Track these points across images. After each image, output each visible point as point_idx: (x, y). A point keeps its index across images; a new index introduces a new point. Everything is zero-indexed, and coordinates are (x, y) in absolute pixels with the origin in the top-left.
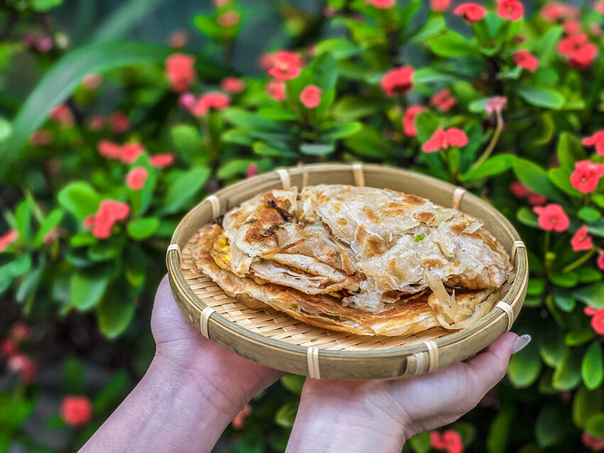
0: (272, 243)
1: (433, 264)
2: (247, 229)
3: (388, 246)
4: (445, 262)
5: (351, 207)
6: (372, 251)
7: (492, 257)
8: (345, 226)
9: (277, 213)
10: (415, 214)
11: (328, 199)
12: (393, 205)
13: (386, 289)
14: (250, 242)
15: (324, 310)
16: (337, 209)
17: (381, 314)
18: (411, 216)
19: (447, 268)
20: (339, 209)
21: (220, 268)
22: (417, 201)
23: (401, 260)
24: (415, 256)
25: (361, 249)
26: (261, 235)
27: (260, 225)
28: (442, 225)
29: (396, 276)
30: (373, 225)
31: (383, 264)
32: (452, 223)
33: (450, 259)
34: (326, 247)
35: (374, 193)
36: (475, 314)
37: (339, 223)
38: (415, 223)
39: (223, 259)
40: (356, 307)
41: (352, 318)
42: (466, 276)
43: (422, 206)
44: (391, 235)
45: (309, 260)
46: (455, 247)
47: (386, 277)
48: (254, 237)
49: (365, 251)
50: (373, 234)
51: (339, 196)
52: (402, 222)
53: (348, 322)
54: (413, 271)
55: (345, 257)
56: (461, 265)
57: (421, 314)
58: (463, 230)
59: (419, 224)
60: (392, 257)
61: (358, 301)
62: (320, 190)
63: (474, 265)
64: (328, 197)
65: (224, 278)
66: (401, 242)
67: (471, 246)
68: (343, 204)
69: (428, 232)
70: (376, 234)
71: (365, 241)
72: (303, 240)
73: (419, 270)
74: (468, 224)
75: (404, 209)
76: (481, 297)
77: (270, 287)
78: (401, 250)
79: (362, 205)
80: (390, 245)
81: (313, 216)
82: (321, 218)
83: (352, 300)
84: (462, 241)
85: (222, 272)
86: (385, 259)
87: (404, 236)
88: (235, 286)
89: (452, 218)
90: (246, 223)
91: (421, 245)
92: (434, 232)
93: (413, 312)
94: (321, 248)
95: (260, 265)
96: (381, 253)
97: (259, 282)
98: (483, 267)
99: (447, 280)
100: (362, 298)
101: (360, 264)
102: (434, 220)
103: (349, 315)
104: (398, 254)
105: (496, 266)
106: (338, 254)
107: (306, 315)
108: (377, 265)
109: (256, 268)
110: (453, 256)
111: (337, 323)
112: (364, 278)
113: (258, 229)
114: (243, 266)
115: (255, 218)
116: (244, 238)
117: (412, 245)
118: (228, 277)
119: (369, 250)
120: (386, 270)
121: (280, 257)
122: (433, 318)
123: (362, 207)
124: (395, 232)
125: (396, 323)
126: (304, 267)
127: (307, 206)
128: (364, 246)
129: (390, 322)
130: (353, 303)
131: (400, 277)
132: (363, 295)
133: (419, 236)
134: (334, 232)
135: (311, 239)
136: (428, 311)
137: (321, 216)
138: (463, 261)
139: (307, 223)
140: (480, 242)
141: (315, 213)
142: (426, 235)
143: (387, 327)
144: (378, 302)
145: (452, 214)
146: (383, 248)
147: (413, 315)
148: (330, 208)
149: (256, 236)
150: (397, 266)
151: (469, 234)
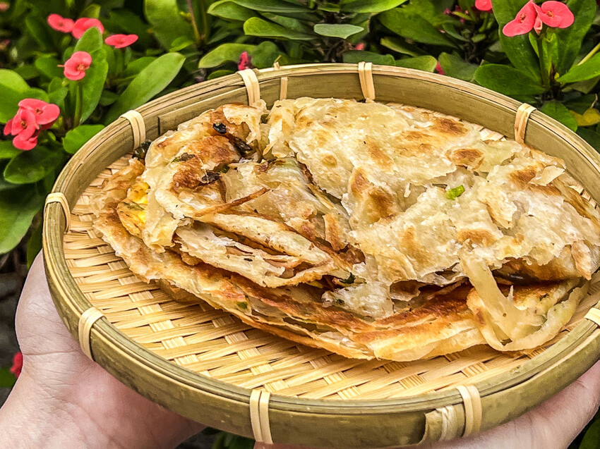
0: (214, 195)
1: (475, 239)
2: (176, 171)
3: (403, 204)
4: (498, 235)
5: (346, 137)
6: (375, 213)
7: (577, 227)
8: (334, 169)
9: (229, 144)
10: (449, 152)
11: (309, 124)
12: (414, 135)
13: (396, 279)
14: (177, 193)
15: (291, 312)
16: (322, 140)
17: (386, 321)
18: (442, 155)
19: (501, 246)
20: (325, 140)
21: (129, 235)
22: (453, 128)
23: (422, 230)
24: (447, 224)
25: (358, 208)
26: (197, 181)
27: (197, 163)
28: (495, 171)
29: (413, 256)
30: (378, 169)
31: (392, 237)
32: (511, 168)
33: (506, 232)
34: (300, 204)
35: (384, 114)
36: (547, 324)
37: (324, 163)
38: (449, 167)
39: (135, 218)
40: (345, 308)
41: (337, 328)
42: (534, 260)
43: (462, 138)
44: (408, 186)
45: (271, 226)
46: (516, 209)
47: (397, 258)
48: (187, 184)
49: (364, 212)
50: (378, 184)
51: (327, 118)
52: (426, 166)
53: (330, 334)
54: (442, 248)
55: (331, 220)
56: (525, 242)
57: (454, 324)
58: (530, 179)
59: (455, 169)
60: (409, 224)
61: (348, 297)
62: (300, 107)
63: (548, 241)
64: (310, 119)
65: (135, 250)
66: (423, 199)
67: (543, 208)
68: (332, 132)
69: (471, 184)
70: (383, 185)
71: (365, 195)
72: (265, 191)
73: (453, 248)
74: (539, 169)
75: (433, 143)
76: (557, 293)
77: (204, 270)
78: (423, 213)
79: (361, 134)
80: (406, 204)
81: (284, 151)
82: (296, 154)
83: (338, 297)
84: (528, 199)
85: (133, 241)
86: (396, 229)
87: (429, 190)
88: (150, 266)
89: (513, 158)
90: (176, 160)
91: (457, 205)
92: (481, 182)
93: (440, 319)
94: (293, 204)
95: (192, 232)
96: (389, 217)
97: (187, 260)
98: (562, 244)
99: (500, 266)
100: (355, 292)
101: (354, 234)
102: (481, 162)
103: (332, 322)
104: (418, 220)
105: (586, 242)
106: (320, 215)
107: (261, 320)
108: (382, 237)
109: (185, 236)
110: (511, 226)
111: (313, 335)
112: (361, 257)
113: (193, 172)
114: (162, 234)
115: (190, 152)
116: (169, 187)
117: (442, 204)
118: (140, 250)
119: (370, 211)
120: (397, 247)
121: (224, 220)
122: (475, 332)
123: (362, 137)
124: (415, 182)
125: (411, 340)
126: (261, 238)
127: (275, 134)
128: (362, 203)
129: (401, 338)
130: (341, 302)
131: (421, 259)
132: (358, 288)
133: (454, 190)
134: (315, 178)
135: (278, 188)
136: (467, 317)
137: (296, 150)
138: (528, 233)
139: (273, 161)
140: (559, 201)
141: (288, 145)
142: (467, 188)
143: (396, 346)
144: (382, 300)
145: (513, 151)
146: (394, 208)
147: (441, 325)
148: (310, 138)
149: (189, 182)
150: (415, 239)
151: (540, 187)
